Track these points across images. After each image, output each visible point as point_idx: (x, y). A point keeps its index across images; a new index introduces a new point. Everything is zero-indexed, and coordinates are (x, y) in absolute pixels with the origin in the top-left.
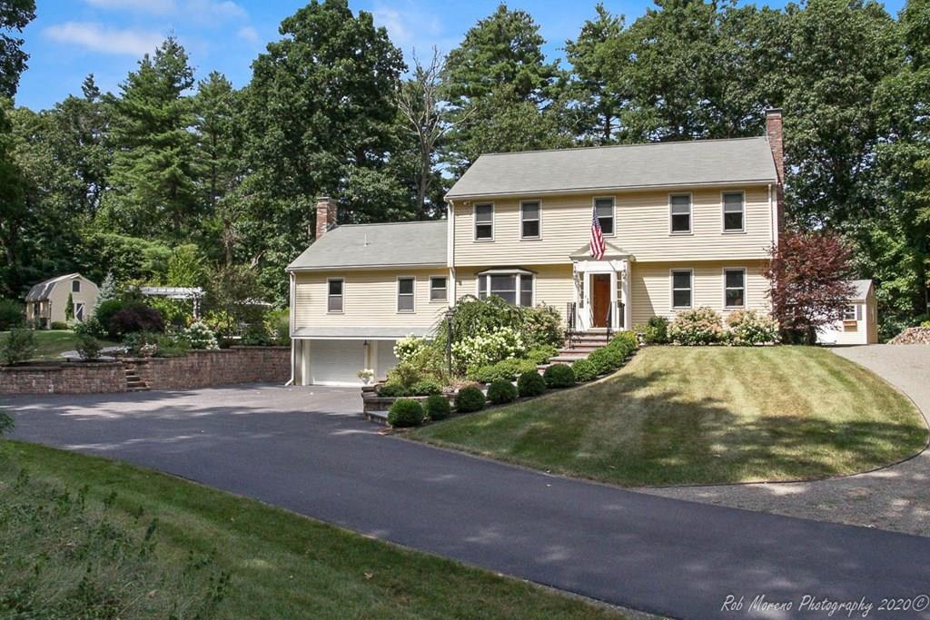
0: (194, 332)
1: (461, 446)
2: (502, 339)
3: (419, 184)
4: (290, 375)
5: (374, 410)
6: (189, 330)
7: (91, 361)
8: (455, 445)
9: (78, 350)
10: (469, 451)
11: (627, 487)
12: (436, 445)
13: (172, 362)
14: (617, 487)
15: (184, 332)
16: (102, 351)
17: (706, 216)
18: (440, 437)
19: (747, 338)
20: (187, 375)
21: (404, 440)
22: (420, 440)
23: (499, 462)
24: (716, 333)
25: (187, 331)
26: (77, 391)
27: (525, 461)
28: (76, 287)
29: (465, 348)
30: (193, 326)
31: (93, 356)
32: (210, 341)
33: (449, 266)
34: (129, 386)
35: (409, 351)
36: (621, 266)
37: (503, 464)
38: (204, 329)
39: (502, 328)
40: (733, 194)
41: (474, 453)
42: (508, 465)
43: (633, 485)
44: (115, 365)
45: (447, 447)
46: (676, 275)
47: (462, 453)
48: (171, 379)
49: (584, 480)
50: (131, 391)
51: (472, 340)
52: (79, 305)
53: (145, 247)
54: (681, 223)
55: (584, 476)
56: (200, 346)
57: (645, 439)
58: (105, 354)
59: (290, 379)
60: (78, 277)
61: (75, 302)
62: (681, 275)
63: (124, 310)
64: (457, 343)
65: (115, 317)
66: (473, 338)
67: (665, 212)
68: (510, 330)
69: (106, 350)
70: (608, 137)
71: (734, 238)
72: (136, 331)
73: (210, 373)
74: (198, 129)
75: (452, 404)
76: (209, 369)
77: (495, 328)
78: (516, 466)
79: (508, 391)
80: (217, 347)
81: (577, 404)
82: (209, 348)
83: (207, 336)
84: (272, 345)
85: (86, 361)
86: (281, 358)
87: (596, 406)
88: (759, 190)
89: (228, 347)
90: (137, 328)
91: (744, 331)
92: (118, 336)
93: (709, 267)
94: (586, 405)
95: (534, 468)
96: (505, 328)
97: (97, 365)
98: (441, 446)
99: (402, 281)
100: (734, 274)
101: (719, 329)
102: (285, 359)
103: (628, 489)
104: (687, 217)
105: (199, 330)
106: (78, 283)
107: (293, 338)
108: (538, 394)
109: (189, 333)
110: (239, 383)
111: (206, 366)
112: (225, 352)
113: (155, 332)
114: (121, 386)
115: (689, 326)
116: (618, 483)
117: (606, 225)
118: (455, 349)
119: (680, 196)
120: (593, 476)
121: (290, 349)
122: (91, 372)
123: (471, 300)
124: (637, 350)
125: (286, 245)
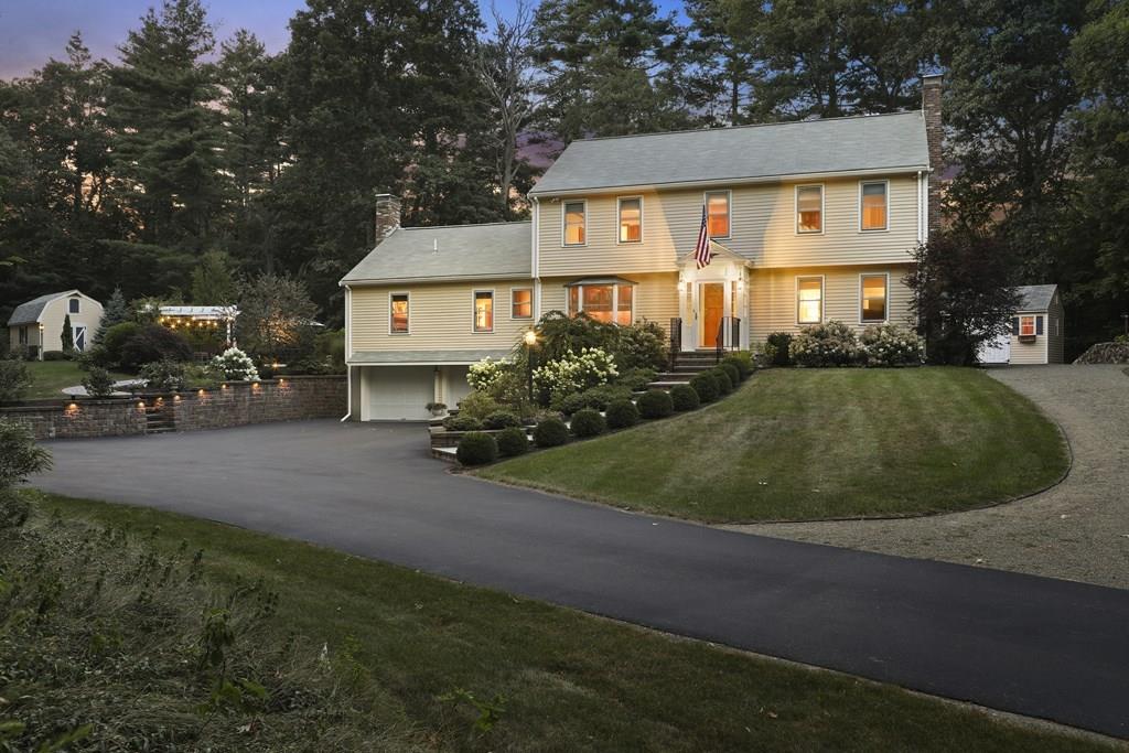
0: (229, 360)
1: (535, 483)
2: (591, 362)
3: (503, 173)
4: (346, 409)
5: (443, 447)
6: (223, 358)
7: (100, 398)
8: (529, 483)
9: (84, 384)
10: (543, 488)
11: (708, 523)
12: (508, 483)
14: (699, 524)
15: (216, 361)
16: (114, 386)
17: (840, 212)
18: (513, 474)
19: (883, 358)
20: (222, 412)
21: (474, 478)
22: (490, 478)
23: (574, 500)
24: (847, 352)
25: (219, 358)
26: (86, 434)
27: (603, 498)
28: (74, 307)
29: (549, 373)
30: (227, 353)
31: (104, 391)
32: (248, 371)
33: (533, 276)
34: (150, 426)
35: (484, 379)
36: (736, 274)
37: (580, 501)
38: (240, 357)
39: (591, 349)
40: (874, 184)
41: (549, 491)
42: (584, 502)
43: (715, 522)
44: (131, 403)
45: (520, 485)
46: (803, 283)
47: (537, 490)
48: (201, 417)
49: (664, 517)
50: (152, 432)
51: (556, 365)
52: (79, 330)
53: (161, 255)
54: (811, 221)
55: (664, 513)
56: (236, 377)
57: (741, 474)
58: (120, 389)
59: (346, 413)
60: (76, 295)
61: (74, 325)
63: (140, 336)
64: (540, 369)
65: (128, 344)
66: (558, 362)
67: (790, 207)
68: (601, 352)
69: (120, 384)
70: (735, 110)
71: (874, 238)
72: (155, 360)
73: (250, 409)
74: (223, 104)
75: (530, 438)
76: (247, 404)
77: (584, 350)
78: (593, 503)
79: (594, 422)
80: (257, 378)
81: (672, 436)
82: (247, 379)
83: (244, 365)
84: (325, 374)
85: (96, 398)
86: (335, 389)
87: (693, 438)
88: (907, 179)
89: (271, 378)
90: (156, 357)
91: (881, 350)
92: (134, 367)
93: (842, 273)
94: (682, 437)
95: (612, 505)
96: (596, 350)
97: (110, 402)
98: (514, 484)
101: (851, 348)
102: (340, 390)
103: (709, 526)
104: (818, 213)
105: (235, 358)
106: (77, 302)
107: (349, 365)
108: (629, 425)
109: (222, 362)
110: (285, 420)
111: (244, 401)
112: (267, 384)
113: (180, 361)
114: (140, 427)
115: (814, 345)
116: (700, 520)
118: (538, 375)
119: (810, 188)
120: (675, 513)
121: (346, 379)
122: (102, 411)
123: (557, 317)
124: (751, 373)
125: (339, 251)
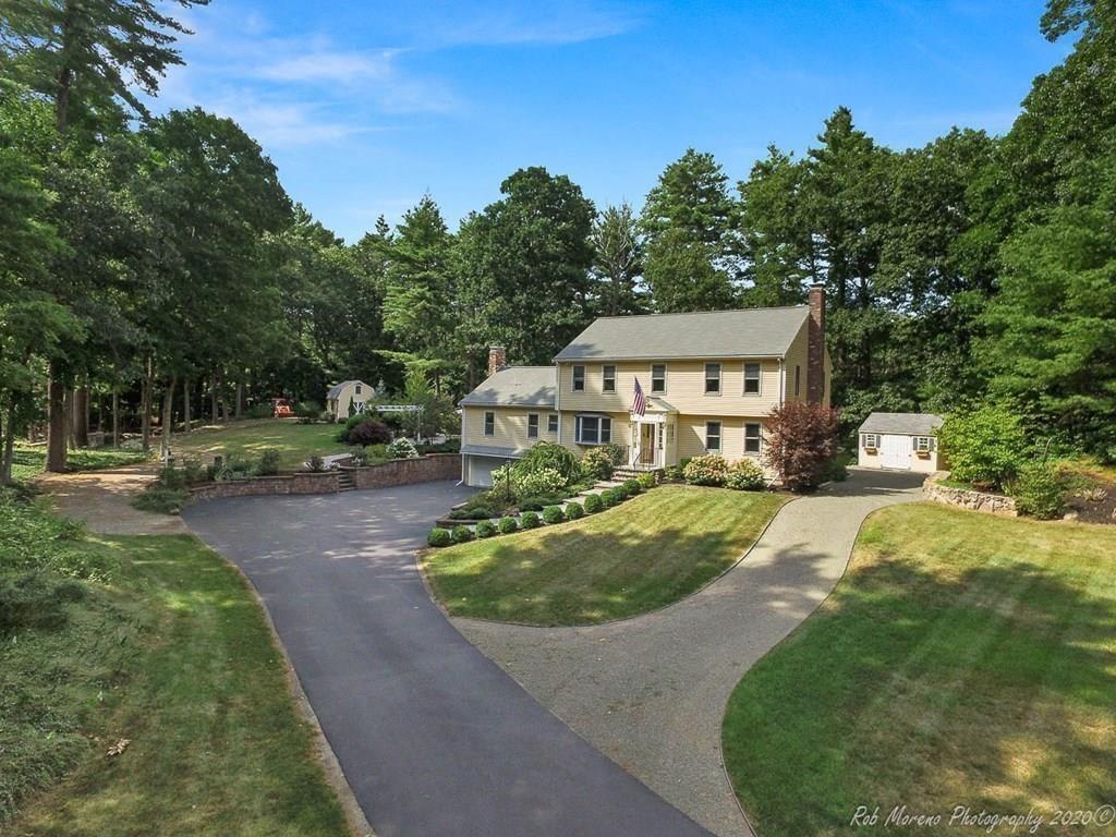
0: (399, 445)
6: (396, 444)
13: (375, 469)
17: (733, 380)
26: (304, 492)
28: (358, 390)
30: (398, 441)
31: (317, 467)
32: (410, 452)
33: (556, 409)
34: (341, 487)
36: (662, 419)
38: (406, 443)
40: (752, 366)
44: (330, 475)
46: (709, 425)
48: (374, 481)
50: (342, 491)
52: (360, 404)
54: (713, 386)
56: (403, 456)
59: (460, 481)
60: (361, 383)
61: (358, 401)
62: (714, 425)
67: (700, 377)
71: (752, 399)
80: (417, 456)
82: (409, 457)
83: (408, 448)
88: (772, 363)
93: (733, 420)
99: (531, 416)
100: (752, 427)
102: (458, 468)
104: (718, 381)
105: (402, 444)
106: (360, 387)
107: (462, 453)
109: (395, 446)
112: (419, 460)
114: (334, 488)
117: (658, 385)
119: (713, 366)
122: (313, 480)
124: (652, 487)
